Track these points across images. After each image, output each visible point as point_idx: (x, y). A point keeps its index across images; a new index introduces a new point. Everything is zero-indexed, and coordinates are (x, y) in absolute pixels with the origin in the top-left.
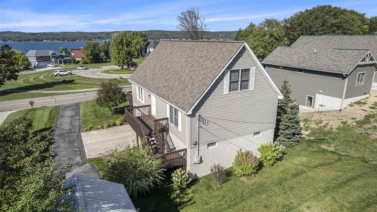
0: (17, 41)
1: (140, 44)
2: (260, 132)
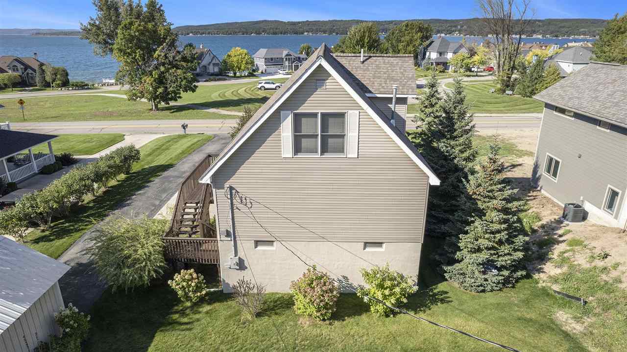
0: (271, 34)
1: (414, 44)
2: (382, 243)
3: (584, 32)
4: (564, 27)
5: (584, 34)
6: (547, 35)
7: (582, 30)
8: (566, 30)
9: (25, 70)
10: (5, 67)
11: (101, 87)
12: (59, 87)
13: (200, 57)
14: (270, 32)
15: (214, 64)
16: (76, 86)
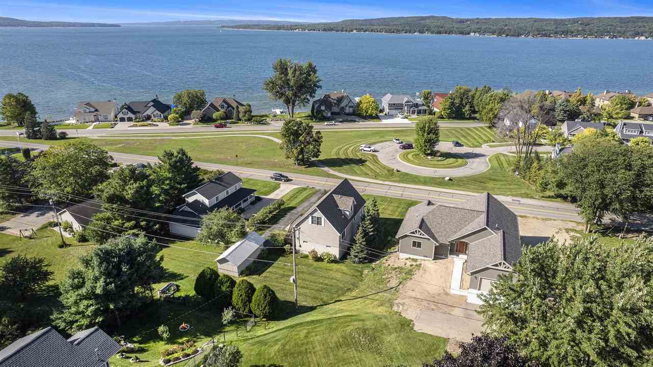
2: (330, 247)
9: (228, 108)
10: (217, 105)
11: (271, 122)
12: (246, 121)
13: (340, 100)
14: (434, 31)
15: (349, 106)
16: (256, 121)
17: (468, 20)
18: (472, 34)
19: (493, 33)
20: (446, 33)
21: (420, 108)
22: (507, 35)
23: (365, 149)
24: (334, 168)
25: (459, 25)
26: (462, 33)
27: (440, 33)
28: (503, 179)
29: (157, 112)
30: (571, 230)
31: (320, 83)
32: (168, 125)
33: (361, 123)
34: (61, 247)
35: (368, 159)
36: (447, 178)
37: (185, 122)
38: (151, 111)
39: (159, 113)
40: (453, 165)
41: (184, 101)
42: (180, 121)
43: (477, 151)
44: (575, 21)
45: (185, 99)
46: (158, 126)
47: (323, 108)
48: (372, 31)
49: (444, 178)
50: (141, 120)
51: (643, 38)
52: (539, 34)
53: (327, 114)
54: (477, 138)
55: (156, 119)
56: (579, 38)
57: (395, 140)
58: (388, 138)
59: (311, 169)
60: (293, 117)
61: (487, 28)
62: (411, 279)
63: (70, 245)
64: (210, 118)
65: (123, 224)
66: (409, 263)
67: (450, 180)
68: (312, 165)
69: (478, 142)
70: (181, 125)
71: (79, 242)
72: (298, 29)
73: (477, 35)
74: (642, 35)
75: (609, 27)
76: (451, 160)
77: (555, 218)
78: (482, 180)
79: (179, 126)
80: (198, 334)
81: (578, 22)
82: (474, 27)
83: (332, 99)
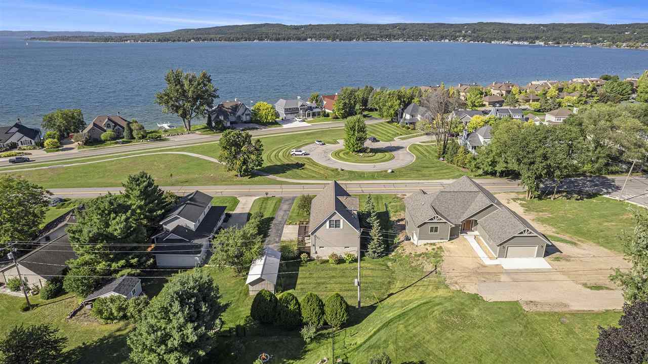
0: (274, 41)
2: (349, 247)
3: (586, 39)
4: (567, 32)
5: (586, 41)
6: (549, 41)
7: (585, 36)
8: (569, 36)
9: (115, 126)
10: (102, 125)
11: (168, 138)
12: (141, 139)
13: (235, 108)
14: (272, 38)
15: (246, 114)
16: (152, 138)
17: (302, 27)
18: (309, 39)
19: (328, 38)
20: (284, 39)
21: (315, 110)
22: (341, 40)
23: (297, 153)
24: (279, 175)
25: (295, 32)
26: (299, 39)
27: (278, 39)
28: (432, 165)
29: (26, 138)
30: (516, 199)
31: (217, 93)
32: (45, 152)
33: (263, 130)
34: (26, 309)
35: (305, 162)
36: (390, 171)
37: (65, 146)
38: (16, 137)
39: (29, 139)
40: (383, 159)
41: (58, 124)
42: (58, 147)
43: (393, 144)
44: (394, 26)
45: (59, 121)
46: (31, 154)
47: (222, 118)
48: (211, 40)
49: (386, 171)
50: (4, 149)
51: (447, 41)
52: (367, 38)
53: (226, 124)
54: (386, 133)
55: (24, 147)
56: (400, 41)
57: (317, 143)
58: (307, 141)
59: (257, 179)
60: (190, 130)
61: (321, 34)
62: (443, 261)
63: (37, 305)
64: (97, 140)
65: (110, 266)
66: (430, 248)
67: (392, 172)
68: (253, 174)
69: (389, 136)
70: (63, 150)
71: (48, 299)
72: (129, 40)
73: (314, 40)
74: (446, 38)
75: (421, 31)
76: (379, 155)
77: (499, 192)
78: (419, 169)
79: (61, 153)
80: (285, 360)
81: (396, 27)
82: (309, 33)
83: (227, 108)
